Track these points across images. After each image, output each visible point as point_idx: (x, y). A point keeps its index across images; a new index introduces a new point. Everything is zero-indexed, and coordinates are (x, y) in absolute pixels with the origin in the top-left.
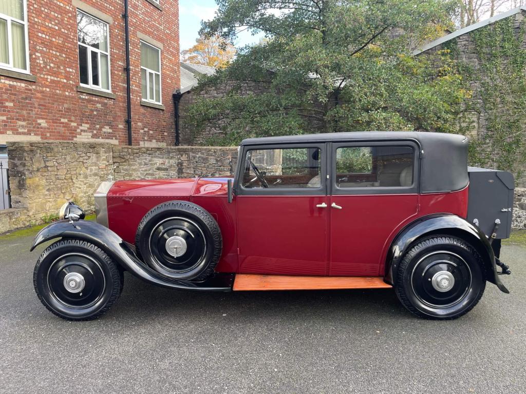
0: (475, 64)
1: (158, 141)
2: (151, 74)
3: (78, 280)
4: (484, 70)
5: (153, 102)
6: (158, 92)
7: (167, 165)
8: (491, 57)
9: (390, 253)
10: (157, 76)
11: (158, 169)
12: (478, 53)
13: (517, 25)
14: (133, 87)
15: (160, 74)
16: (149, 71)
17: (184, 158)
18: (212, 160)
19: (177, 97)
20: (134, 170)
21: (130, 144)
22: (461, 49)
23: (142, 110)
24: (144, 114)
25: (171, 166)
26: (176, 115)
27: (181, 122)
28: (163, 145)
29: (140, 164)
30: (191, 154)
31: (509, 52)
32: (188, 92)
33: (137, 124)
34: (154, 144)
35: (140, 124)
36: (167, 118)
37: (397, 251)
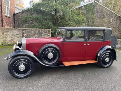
0: (85, 12)
1: (10, 26)
2: (7, 8)
3: (23, 67)
4: (87, 14)
5: (8, 15)
6: (9, 13)
7: (19, 33)
8: (89, 11)
9: (97, 55)
10: (9, 8)
11: (16, 34)
12: (86, 10)
13: (93, 5)
14: (3, 11)
15: (10, 8)
16: (7, 7)
17: (24, 31)
18: (33, 32)
19: (14, 15)
20: (9, 34)
21: (3, 26)
22: (83, 9)
23: (5, 18)
24: (6, 19)
25: (20, 34)
26: (14, 19)
27: (16, 22)
28: (11, 27)
29: (11, 33)
30: (26, 30)
31: (92, 10)
32: (18, 13)
33: (4, 22)
34: (9, 27)
35: (5, 21)
36: (12, 20)
37: (99, 55)
